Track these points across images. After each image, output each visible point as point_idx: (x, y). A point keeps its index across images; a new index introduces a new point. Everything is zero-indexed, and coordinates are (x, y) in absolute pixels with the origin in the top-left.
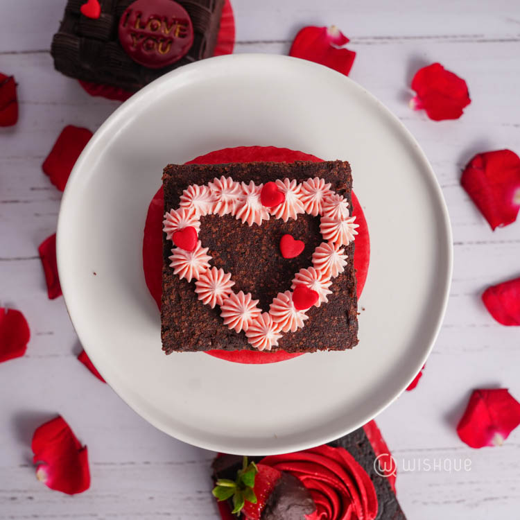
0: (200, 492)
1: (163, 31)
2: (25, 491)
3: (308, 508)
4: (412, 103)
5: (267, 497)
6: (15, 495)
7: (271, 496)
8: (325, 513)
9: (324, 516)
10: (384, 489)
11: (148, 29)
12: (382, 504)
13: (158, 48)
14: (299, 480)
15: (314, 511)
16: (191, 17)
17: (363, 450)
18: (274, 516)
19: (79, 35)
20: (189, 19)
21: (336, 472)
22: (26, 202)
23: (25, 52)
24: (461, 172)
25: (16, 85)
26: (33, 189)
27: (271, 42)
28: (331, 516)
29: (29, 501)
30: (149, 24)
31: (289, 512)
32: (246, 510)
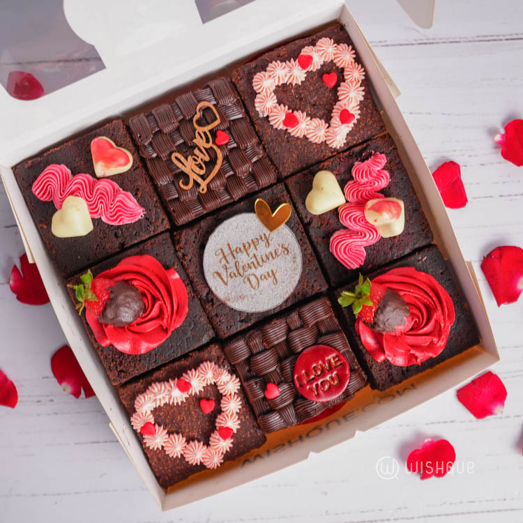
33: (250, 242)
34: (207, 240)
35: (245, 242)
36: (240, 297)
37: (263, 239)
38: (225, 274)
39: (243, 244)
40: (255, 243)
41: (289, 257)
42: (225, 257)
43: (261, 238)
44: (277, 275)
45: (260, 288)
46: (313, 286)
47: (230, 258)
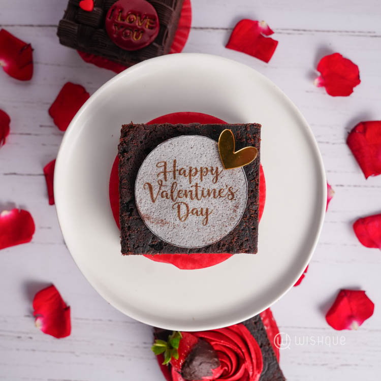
0: (145, 343)
1: (137, 24)
2: (27, 333)
3: (214, 365)
4: (317, 81)
5: (187, 356)
6: (19, 335)
7: (189, 355)
8: (226, 368)
9: (225, 370)
10: (269, 354)
11: (127, 22)
12: (267, 364)
13: (133, 36)
14: (210, 344)
15: (218, 366)
16: (158, 13)
17: (257, 327)
18: (190, 369)
19: (78, 22)
20: (156, 15)
21: (236, 342)
22: (36, 135)
23: (40, 26)
24: (347, 134)
25: (32, 50)
26: (41, 126)
27: (217, 29)
28: (230, 371)
29: (29, 339)
30: (128, 18)
31: (200, 367)
32: (173, 363)
33: (199, 169)
34: (155, 146)
35: (194, 167)
36: (162, 221)
37: (214, 172)
38: (157, 190)
39: (191, 168)
40: (203, 172)
41: (231, 204)
42: (165, 172)
43: (212, 170)
44: (210, 217)
45: (186, 222)
46: (242, 244)
47: (170, 176)
